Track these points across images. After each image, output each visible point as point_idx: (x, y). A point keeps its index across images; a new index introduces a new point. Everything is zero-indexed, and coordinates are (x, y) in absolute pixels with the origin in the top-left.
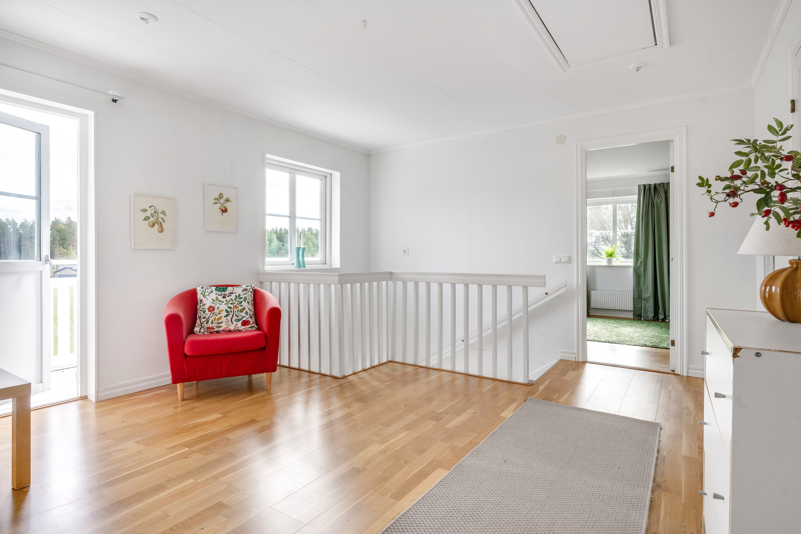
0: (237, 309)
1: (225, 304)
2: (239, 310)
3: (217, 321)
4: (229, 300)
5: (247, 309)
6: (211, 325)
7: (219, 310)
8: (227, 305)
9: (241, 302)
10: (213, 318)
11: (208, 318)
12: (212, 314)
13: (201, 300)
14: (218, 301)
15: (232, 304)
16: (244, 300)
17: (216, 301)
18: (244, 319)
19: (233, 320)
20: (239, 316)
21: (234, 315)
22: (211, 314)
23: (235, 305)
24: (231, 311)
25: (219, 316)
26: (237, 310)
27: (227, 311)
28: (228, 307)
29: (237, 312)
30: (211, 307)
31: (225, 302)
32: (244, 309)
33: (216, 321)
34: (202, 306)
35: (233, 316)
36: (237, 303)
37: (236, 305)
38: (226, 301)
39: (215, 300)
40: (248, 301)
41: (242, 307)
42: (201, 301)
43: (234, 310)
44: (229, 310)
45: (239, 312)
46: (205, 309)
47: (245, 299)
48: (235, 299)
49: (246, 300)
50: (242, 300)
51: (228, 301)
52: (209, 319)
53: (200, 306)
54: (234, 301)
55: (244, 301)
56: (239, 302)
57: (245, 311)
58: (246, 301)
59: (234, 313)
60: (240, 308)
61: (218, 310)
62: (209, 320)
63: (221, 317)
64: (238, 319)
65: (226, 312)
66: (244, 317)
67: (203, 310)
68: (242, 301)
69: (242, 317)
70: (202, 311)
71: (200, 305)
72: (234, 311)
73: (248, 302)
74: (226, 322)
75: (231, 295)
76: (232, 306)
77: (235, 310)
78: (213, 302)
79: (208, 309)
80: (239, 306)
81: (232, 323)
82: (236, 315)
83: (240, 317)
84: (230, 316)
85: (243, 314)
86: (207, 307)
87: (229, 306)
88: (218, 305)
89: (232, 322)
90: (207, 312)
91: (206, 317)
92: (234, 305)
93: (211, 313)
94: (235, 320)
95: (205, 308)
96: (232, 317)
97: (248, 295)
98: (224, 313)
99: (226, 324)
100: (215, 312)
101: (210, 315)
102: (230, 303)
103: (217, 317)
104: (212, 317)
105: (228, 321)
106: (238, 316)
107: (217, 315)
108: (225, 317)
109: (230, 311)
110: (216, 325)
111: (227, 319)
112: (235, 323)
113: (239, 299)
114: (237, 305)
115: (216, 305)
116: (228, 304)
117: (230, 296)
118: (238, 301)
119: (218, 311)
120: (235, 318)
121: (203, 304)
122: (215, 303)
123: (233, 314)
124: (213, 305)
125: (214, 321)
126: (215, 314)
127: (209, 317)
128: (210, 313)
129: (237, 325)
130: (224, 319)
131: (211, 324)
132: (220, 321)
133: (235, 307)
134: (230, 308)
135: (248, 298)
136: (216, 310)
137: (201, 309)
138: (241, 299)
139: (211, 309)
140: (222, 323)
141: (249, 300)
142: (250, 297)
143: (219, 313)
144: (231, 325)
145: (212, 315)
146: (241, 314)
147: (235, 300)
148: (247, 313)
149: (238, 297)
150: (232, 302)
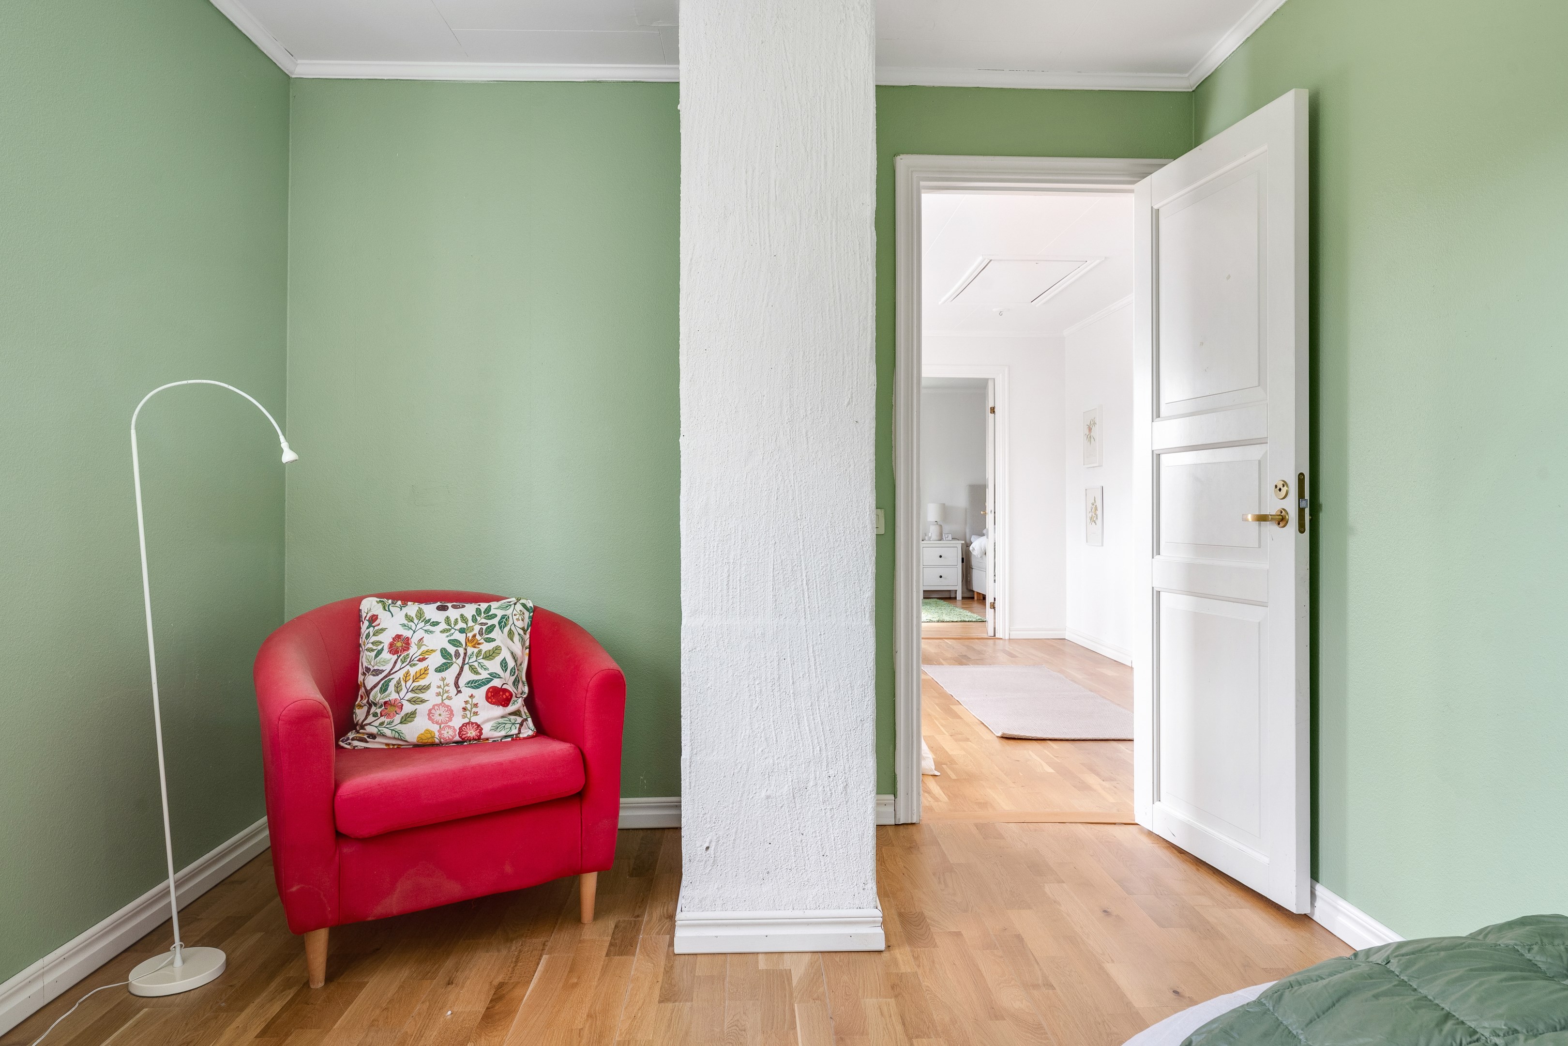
0: (476, 650)
1: (443, 632)
2: (483, 653)
3: (413, 681)
4: (456, 619)
5: (505, 654)
6: (394, 696)
7: (424, 648)
8: (448, 634)
9: (491, 629)
10: (400, 675)
11: (389, 674)
12: (399, 660)
13: (374, 615)
14: (422, 622)
15: (462, 631)
16: (500, 623)
17: (416, 621)
18: (497, 683)
19: (462, 682)
20: (479, 670)
21: (466, 667)
22: (397, 660)
23: (470, 635)
24: (457, 654)
25: (421, 666)
26: (475, 653)
27: (444, 653)
28: (449, 641)
29: (477, 657)
30: (398, 637)
31: (443, 626)
32: (497, 650)
33: (411, 681)
34: (371, 634)
35: (462, 669)
36: (477, 628)
37: (474, 636)
38: (447, 619)
39: (414, 617)
40: (510, 629)
41: (492, 645)
42: (373, 619)
43: (466, 649)
44: (452, 650)
45: (481, 657)
46: (382, 645)
47: (504, 620)
48: (473, 616)
49: (506, 625)
50: (495, 621)
51: (452, 623)
52: (391, 677)
53: (368, 636)
54: (470, 623)
55: (500, 628)
56: (484, 627)
57: (499, 659)
58: (506, 630)
59: (466, 662)
60: (486, 647)
61: (419, 648)
62: (390, 680)
63: (426, 669)
64: (476, 681)
65: (443, 656)
66: (495, 677)
67: (374, 648)
68: (493, 626)
69: (490, 674)
70: (373, 650)
71: (368, 631)
72: (465, 654)
73: (511, 634)
74: (439, 687)
75: (463, 606)
76: (462, 638)
77: (470, 650)
78: (406, 622)
79: (391, 645)
80: (482, 641)
81: (459, 692)
82: (470, 666)
83: (484, 675)
84: (454, 669)
85: (494, 666)
86: (386, 639)
87: (452, 638)
88: (420, 634)
89: (459, 687)
90: (386, 655)
91: (383, 671)
92: (468, 635)
93: (399, 657)
94: (468, 683)
95: (381, 643)
96: (459, 674)
97: (515, 612)
98: (436, 660)
99: (438, 694)
100: (408, 655)
101: (395, 663)
102: (458, 627)
103: (413, 671)
104: (400, 669)
105: (447, 685)
106: (477, 673)
107: (415, 665)
108: (439, 670)
109: (453, 654)
110: (410, 695)
111: (443, 679)
112: (467, 692)
113: (485, 618)
114: (478, 637)
115: (414, 632)
116: (453, 631)
117: (460, 608)
118: (482, 624)
119: (419, 652)
120: (467, 676)
121: (376, 628)
122: (414, 628)
123: (463, 664)
124: (407, 633)
125: (403, 683)
126: (410, 662)
127: (392, 670)
128: (395, 657)
129: (472, 696)
130: (433, 678)
131: (393, 691)
132: (422, 682)
133: (472, 641)
134: (454, 645)
135: (511, 622)
136: (413, 650)
137: (370, 646)
138: (490, 619)
139: (399, 644)
140: (426, 688)
141: (513, 628)
142: (518, 620)
143: (421, 657)
144: (453, 696)
145: (399, 663)
146: (486, 663)
147: (472, 619)
148: (504, 664)
149: (484, 613)
150: (464, 626)
